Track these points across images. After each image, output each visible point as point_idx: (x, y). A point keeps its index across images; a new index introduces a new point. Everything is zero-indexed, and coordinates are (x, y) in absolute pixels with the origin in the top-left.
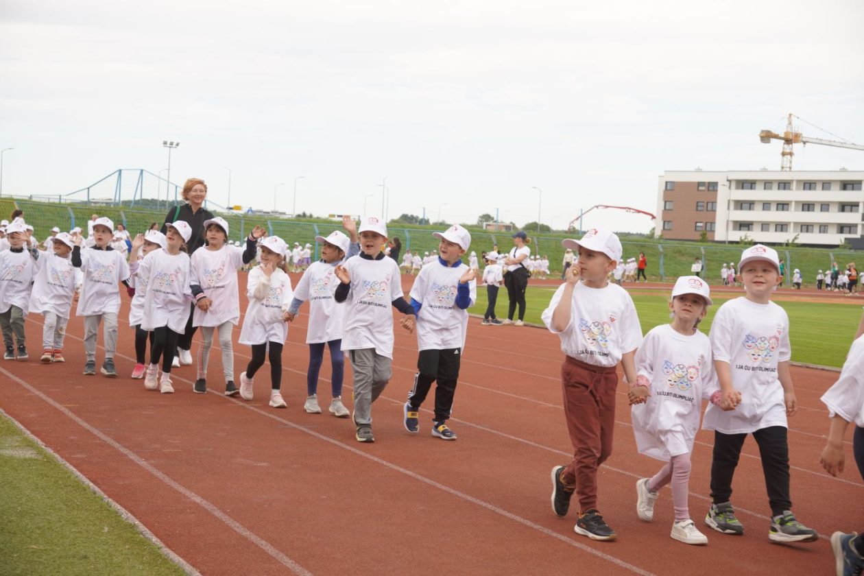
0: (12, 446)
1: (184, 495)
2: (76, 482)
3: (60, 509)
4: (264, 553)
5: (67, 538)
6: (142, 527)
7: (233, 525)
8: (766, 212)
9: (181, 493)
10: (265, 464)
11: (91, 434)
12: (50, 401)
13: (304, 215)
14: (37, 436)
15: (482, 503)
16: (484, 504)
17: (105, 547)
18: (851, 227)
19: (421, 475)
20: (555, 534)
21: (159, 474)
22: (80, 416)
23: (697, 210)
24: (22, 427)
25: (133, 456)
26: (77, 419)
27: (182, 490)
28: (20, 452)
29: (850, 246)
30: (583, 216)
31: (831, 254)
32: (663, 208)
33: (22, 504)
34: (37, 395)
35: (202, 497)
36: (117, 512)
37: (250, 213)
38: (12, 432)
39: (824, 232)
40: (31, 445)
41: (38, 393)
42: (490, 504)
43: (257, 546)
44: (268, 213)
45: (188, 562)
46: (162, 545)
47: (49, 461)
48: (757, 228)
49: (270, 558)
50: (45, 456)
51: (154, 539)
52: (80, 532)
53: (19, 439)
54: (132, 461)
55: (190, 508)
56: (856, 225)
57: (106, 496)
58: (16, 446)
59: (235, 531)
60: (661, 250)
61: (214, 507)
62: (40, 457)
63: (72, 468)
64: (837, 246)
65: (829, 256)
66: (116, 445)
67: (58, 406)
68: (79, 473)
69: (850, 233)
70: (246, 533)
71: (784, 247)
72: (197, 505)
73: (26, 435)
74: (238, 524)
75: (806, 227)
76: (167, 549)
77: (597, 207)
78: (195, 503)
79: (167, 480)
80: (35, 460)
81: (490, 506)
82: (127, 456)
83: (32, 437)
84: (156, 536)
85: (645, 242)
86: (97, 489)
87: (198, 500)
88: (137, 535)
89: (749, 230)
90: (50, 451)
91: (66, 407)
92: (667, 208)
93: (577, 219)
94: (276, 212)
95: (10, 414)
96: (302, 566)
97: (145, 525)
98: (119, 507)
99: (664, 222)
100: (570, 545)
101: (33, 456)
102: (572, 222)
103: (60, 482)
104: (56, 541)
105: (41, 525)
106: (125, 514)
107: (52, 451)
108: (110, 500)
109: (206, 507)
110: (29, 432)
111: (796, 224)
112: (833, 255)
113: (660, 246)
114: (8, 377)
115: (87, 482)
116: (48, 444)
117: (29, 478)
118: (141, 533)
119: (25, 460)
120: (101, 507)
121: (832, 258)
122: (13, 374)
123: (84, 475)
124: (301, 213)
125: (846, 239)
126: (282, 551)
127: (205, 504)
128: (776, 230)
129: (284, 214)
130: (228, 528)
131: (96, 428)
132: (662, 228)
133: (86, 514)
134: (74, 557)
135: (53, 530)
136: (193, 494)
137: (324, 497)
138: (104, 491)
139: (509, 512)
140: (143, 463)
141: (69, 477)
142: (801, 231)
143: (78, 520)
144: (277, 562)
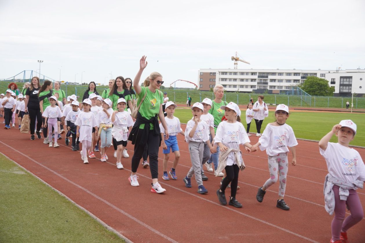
0: (16, 170)
1: (76, 186)
2: (41, 182)
3: (40, 192)
4: (107, 204)
5: (46, 202)
6: (67, 197)
7: (94, 196)
8: (230, 82)
9: (74, 185)
10: (97, 174)
11: (39, 165)
12: (22, 154)
13: (85, 84)
14: (23, 166)
15: (167, 185)
16: (168, 185)
17: (58, 204)
18: (254, 86)
19: (147, 176)
20: (191, 194)
21: (65, 179)
22: (34, 159)
23: (210, 81)
24: (17, 164)
25: (55, 173)
26: (33, 160)
27: (74, 184)
28: (20, 172)
29: (254, 92)
30: (176, 82)
31: (250, 95)
32: (200, 81)
33: (27, 190)
34: (17, 152)
35: (82, 186)
36: (57, 192)
37: (67, 83)
38: (15, 165)
39: (247, 88)
40: (22, 170)
41: (17, 151)
42: (169, 184)
43: (104, 202)
44: (73, 83)
45: (85, 208)
46: (76, 203)
47: (30, 176)
48: (228, 86)
49: (109, 206)
50: (28, 174)
51: (72, 201)
52: (48, 199)
53: (18, 168)
54: (55, 174)
55: (79, 190)
56: (256, 86)
57: (52, 187)
58: (18, 170)
59: (95, 197)
60: (200, 94)
61: (87, 190)
62: (27, 174)
63: (38, 177)
64: (251, 92)
65: (249, 95)
66: (49, 169)
67: (25, 156)
68: (41, 179)
69: (254, 88)
70: (99, 198)
71: (236, 92)
72: (81, 189)
73: (19, 166)
74: (96, 195)
75: (242, 86)
76: (77, 204)
77: (179, 80)
78: (80, 188)
79: (69, 181)
80: (25, 175)
81: (170, 186)
82: (53, 173)
83: (21, 167)
84: (72, 200)
85: (195, 92)
86: (48, 185)
87: (80, 187)
88: (66, 200)
89: (225, 87)
90: (29, 172)
91: (28, 156)
92: (201, 80)
93: (172, 83)
94: (76, 83)
95: (11, 159)
96: (119, 208)
97: (68, 197)
98: (58, 191)
99: (200, 85)
100: (196, 197)
101: (24, 174)
102: (171, 84)
103: (36, 182)
104: (42, 202)
105: (36, 197)
106: (60, 193)
107: (30, 172)
108: (54, 188)
109: (84, 190)
110: (20, 165)
111: (239, 85)
112: (251, 95)
113: (200, 93)
114: (5, 145)
115: (45, 182)
116: (28, 169)
117: (26, 181)
118: (67, 199)
119: (22, 175)
120: (52, 191)
121: (250, 96)
122: (7, 144)
123: (43, 180)
124: (83, 83)
125: (253, 90)
126: (112, 204)
127: (83, 188)
128: (233, 87)
129: (78, 83)
130: (93, 197)
131: (40, 163)
132: (199, 87)
133: (48, 193)
134: (50, 208)
135: (40, 199)
136: (78, 185)
137: (119, 185)
138: (50, 185)
139: (176, 187)
140: (59, 175)
141: (38, 181)
142: (241, 88)
143: (47, 195)
144: (112, 208)
